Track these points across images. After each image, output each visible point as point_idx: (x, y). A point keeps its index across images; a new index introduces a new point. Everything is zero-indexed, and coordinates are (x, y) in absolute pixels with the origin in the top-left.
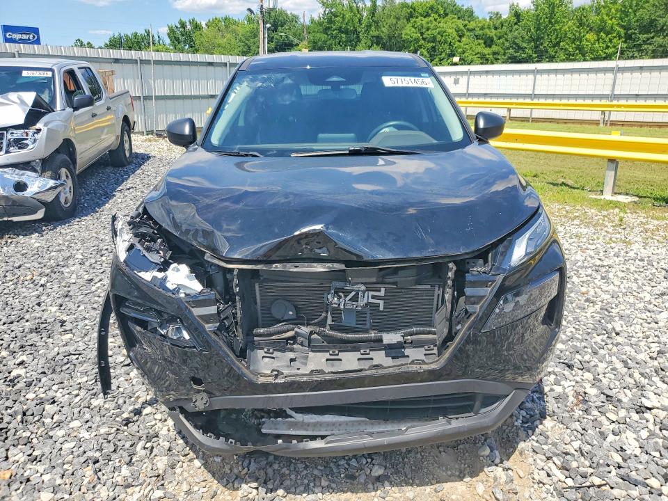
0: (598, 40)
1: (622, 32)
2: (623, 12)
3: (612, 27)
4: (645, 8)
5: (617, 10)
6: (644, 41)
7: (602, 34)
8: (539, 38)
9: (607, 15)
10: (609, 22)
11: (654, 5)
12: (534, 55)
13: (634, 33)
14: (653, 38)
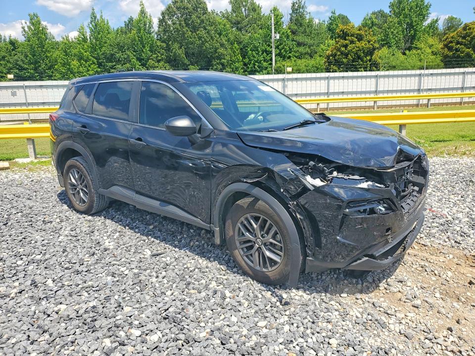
0: (81, 65)
1: (95, 61)
2: (92, 48)
3: (88, 58)
4: (105, 47)
5: (88, 46)
6: (110, 67)
7: (82, 61)
8: (36, 62)
9: (83, 49)
10: (85, 54)
11: (110, 45)
12: (36, 74)
13: (103, 62)
14: (115, 65)
